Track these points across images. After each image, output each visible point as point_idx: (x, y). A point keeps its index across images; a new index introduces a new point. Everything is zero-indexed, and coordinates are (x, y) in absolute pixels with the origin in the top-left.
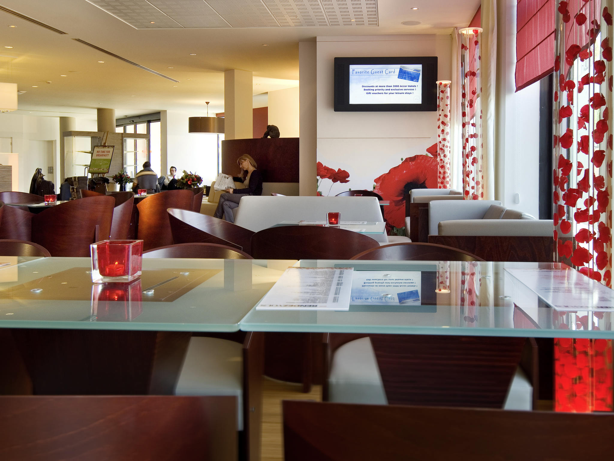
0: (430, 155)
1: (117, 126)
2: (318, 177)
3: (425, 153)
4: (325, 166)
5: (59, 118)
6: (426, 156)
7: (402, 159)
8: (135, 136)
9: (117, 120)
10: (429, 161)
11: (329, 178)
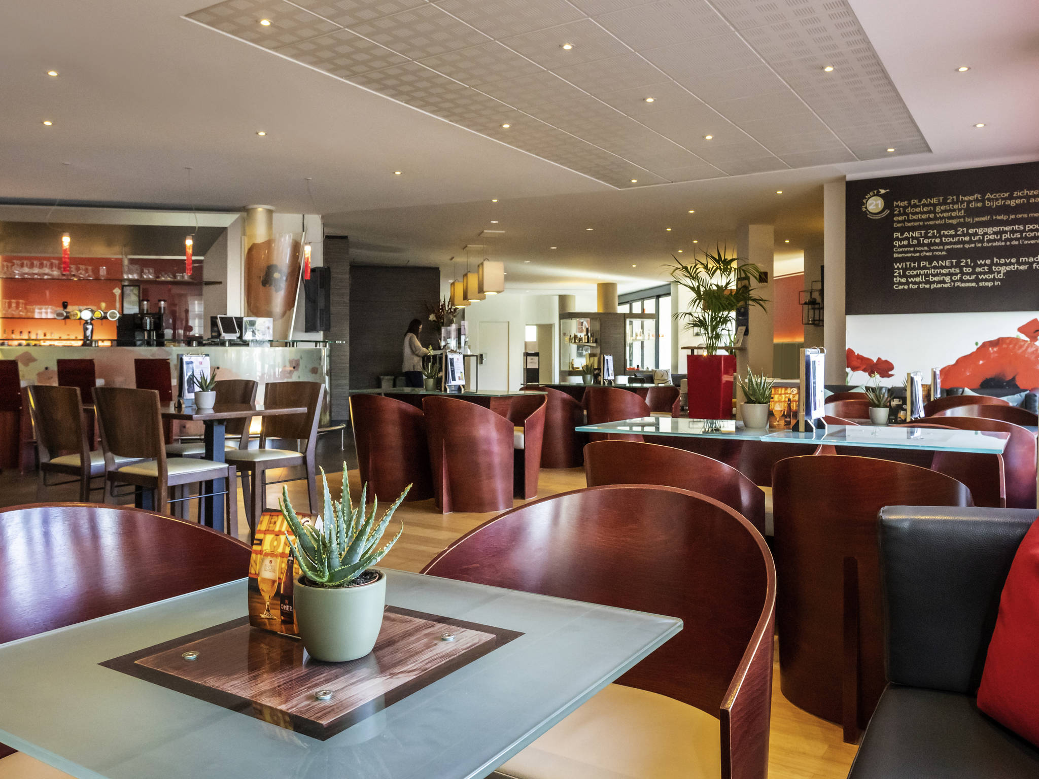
0: (1023, 337)
1: (620, 304)
2: (848, 370)
3: (1015, 334)
4: (858, 354)
5: (558, 297)
6: (1017, 340)
7: (977, 344)
8: (643, 316)
9: (620, 296)
10: (1021, 347)
11: (865, 370)
